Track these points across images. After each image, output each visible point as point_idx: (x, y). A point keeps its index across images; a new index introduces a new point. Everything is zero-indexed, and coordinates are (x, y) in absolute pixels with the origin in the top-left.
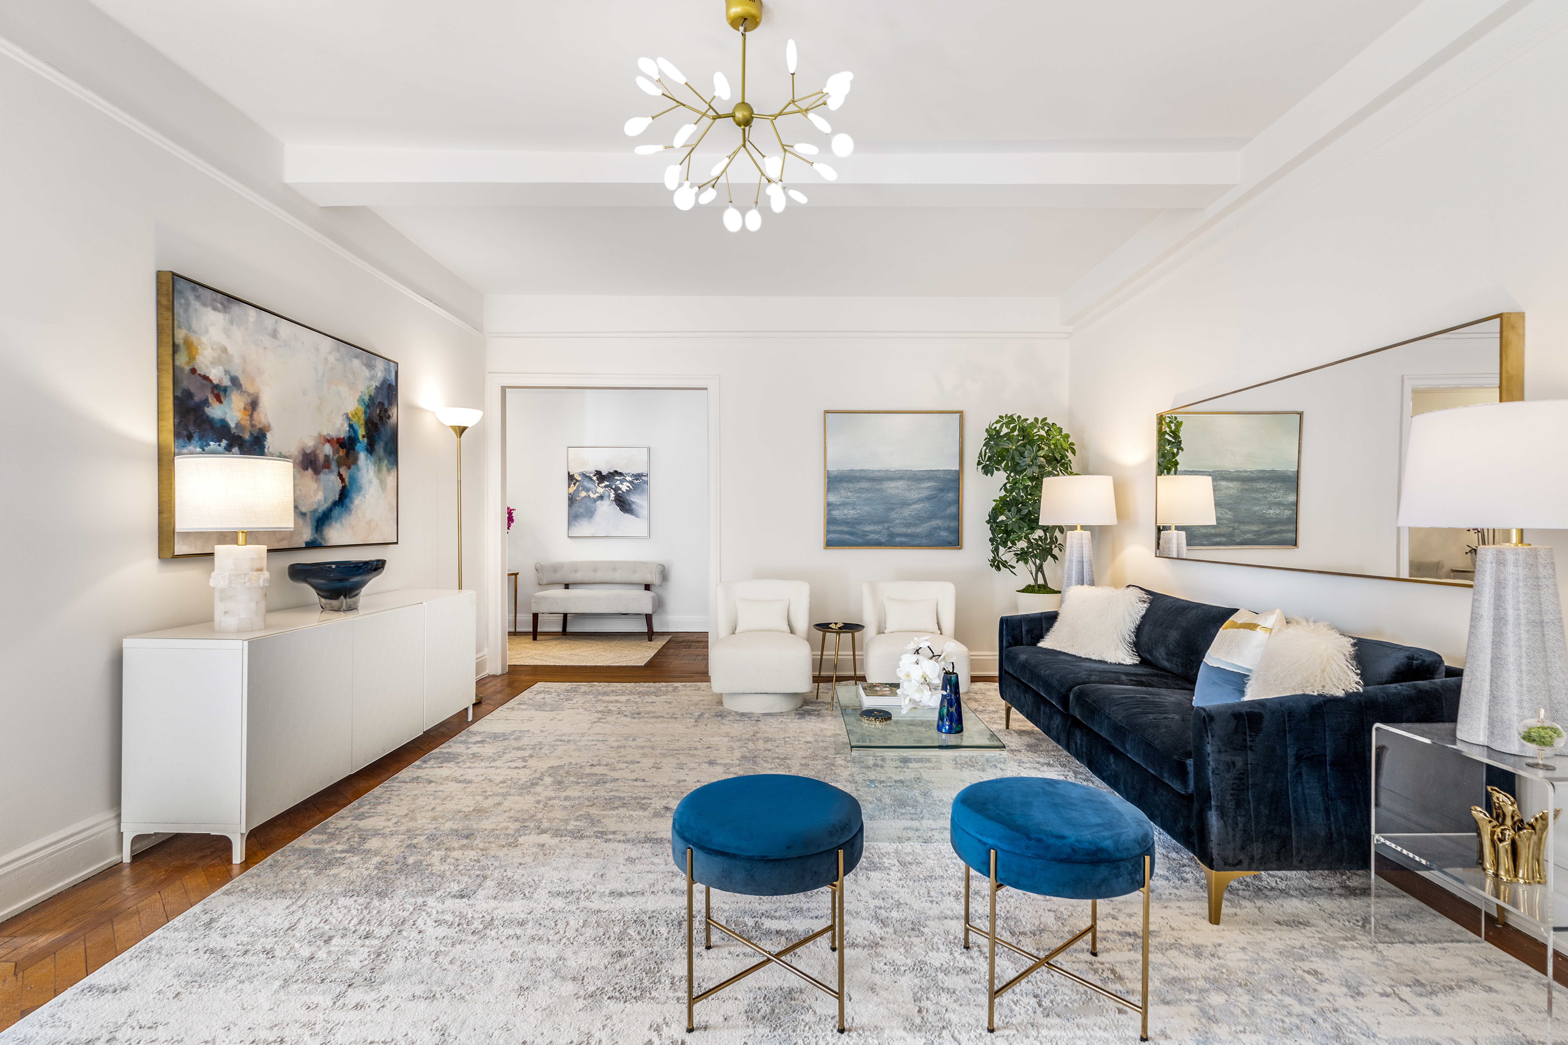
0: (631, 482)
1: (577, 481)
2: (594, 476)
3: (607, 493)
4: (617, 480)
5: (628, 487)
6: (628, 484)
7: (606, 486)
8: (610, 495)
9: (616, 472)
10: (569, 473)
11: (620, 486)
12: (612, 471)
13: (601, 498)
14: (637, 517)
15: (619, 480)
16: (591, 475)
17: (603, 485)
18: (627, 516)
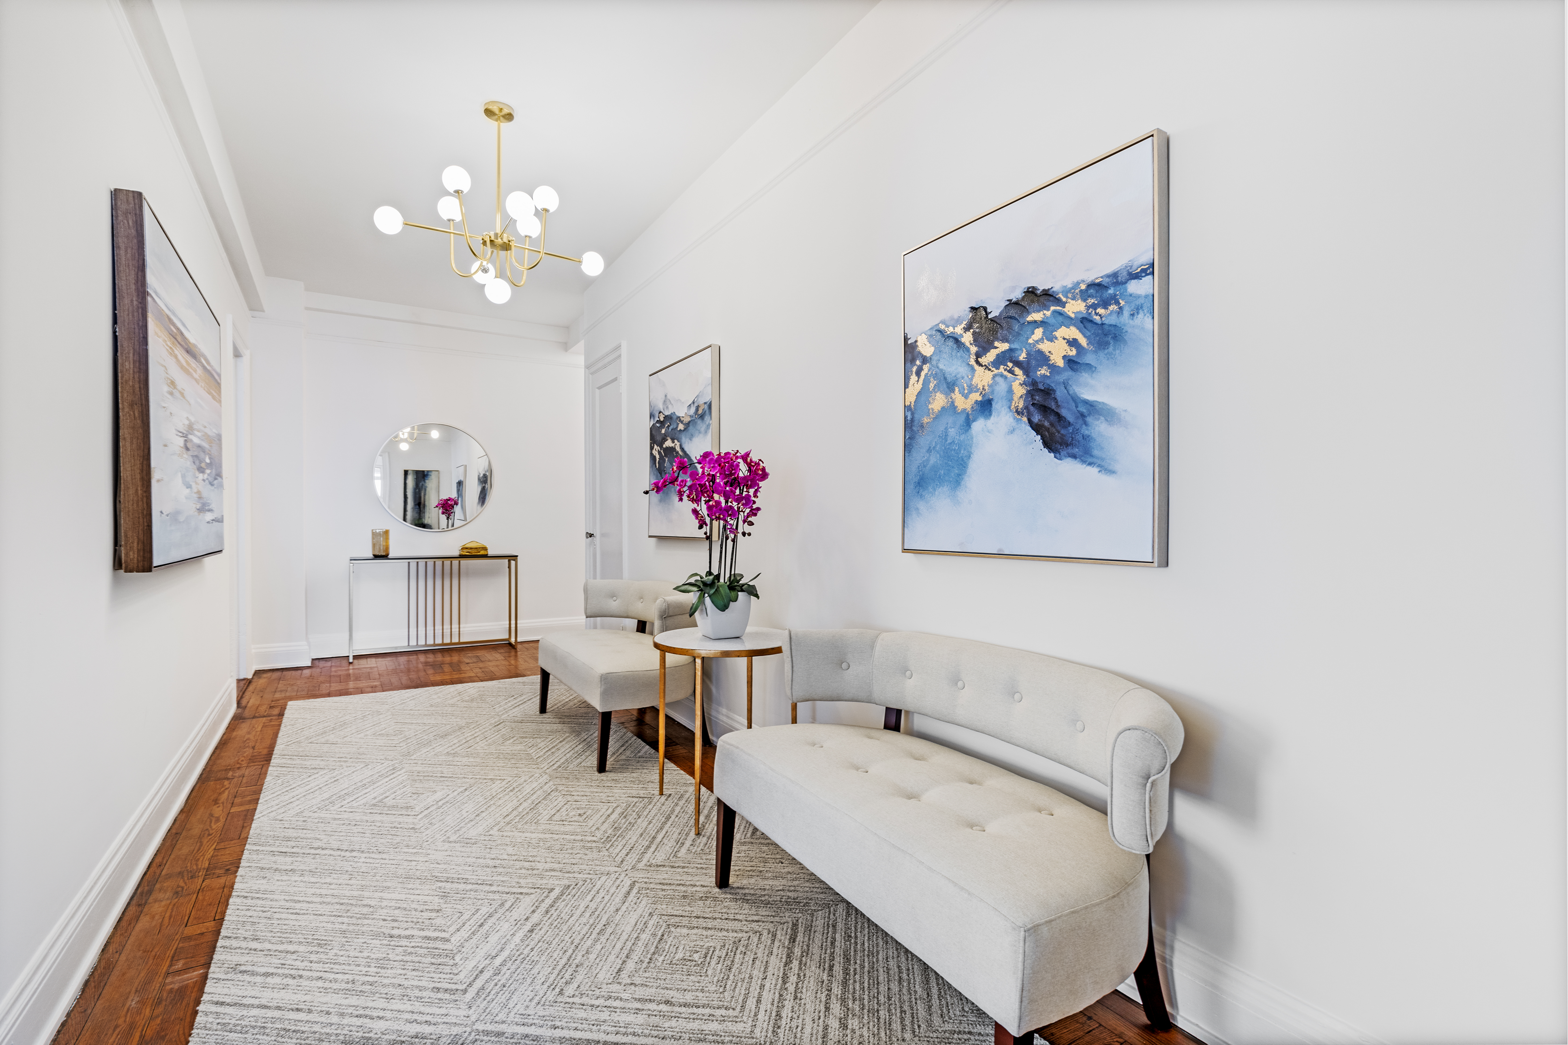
0: (1084, 322)
1: (925, 360)
2: (967, 329)
3: (1002, 386)
4: (1035, 324)
5: (1073, 343)
6: (1073, 332)
7: (1000, 360)
8: (1010, 391)
9: (1031, 292)
10: (906, 339)
11: (1045, 347)
12: (1017, 294)
13: (985, 406)
14: (1106, 469)
15: (1043, 323)
16: (959, 330)
17: (990, 357)
18: (1069, 468)
